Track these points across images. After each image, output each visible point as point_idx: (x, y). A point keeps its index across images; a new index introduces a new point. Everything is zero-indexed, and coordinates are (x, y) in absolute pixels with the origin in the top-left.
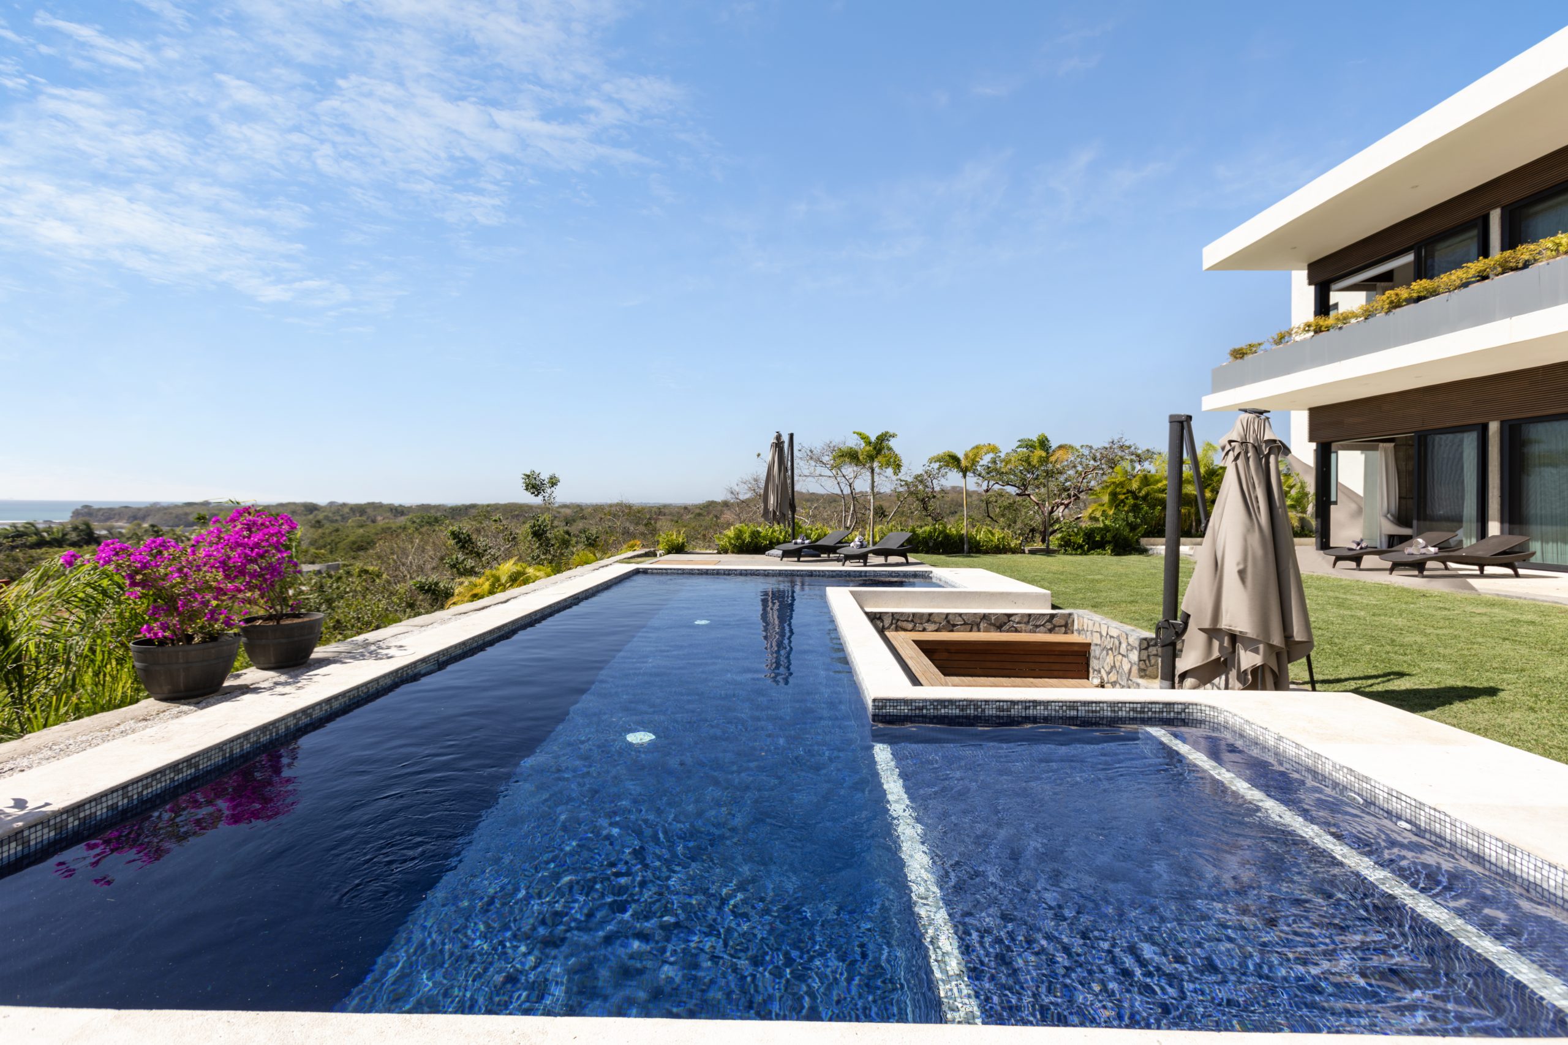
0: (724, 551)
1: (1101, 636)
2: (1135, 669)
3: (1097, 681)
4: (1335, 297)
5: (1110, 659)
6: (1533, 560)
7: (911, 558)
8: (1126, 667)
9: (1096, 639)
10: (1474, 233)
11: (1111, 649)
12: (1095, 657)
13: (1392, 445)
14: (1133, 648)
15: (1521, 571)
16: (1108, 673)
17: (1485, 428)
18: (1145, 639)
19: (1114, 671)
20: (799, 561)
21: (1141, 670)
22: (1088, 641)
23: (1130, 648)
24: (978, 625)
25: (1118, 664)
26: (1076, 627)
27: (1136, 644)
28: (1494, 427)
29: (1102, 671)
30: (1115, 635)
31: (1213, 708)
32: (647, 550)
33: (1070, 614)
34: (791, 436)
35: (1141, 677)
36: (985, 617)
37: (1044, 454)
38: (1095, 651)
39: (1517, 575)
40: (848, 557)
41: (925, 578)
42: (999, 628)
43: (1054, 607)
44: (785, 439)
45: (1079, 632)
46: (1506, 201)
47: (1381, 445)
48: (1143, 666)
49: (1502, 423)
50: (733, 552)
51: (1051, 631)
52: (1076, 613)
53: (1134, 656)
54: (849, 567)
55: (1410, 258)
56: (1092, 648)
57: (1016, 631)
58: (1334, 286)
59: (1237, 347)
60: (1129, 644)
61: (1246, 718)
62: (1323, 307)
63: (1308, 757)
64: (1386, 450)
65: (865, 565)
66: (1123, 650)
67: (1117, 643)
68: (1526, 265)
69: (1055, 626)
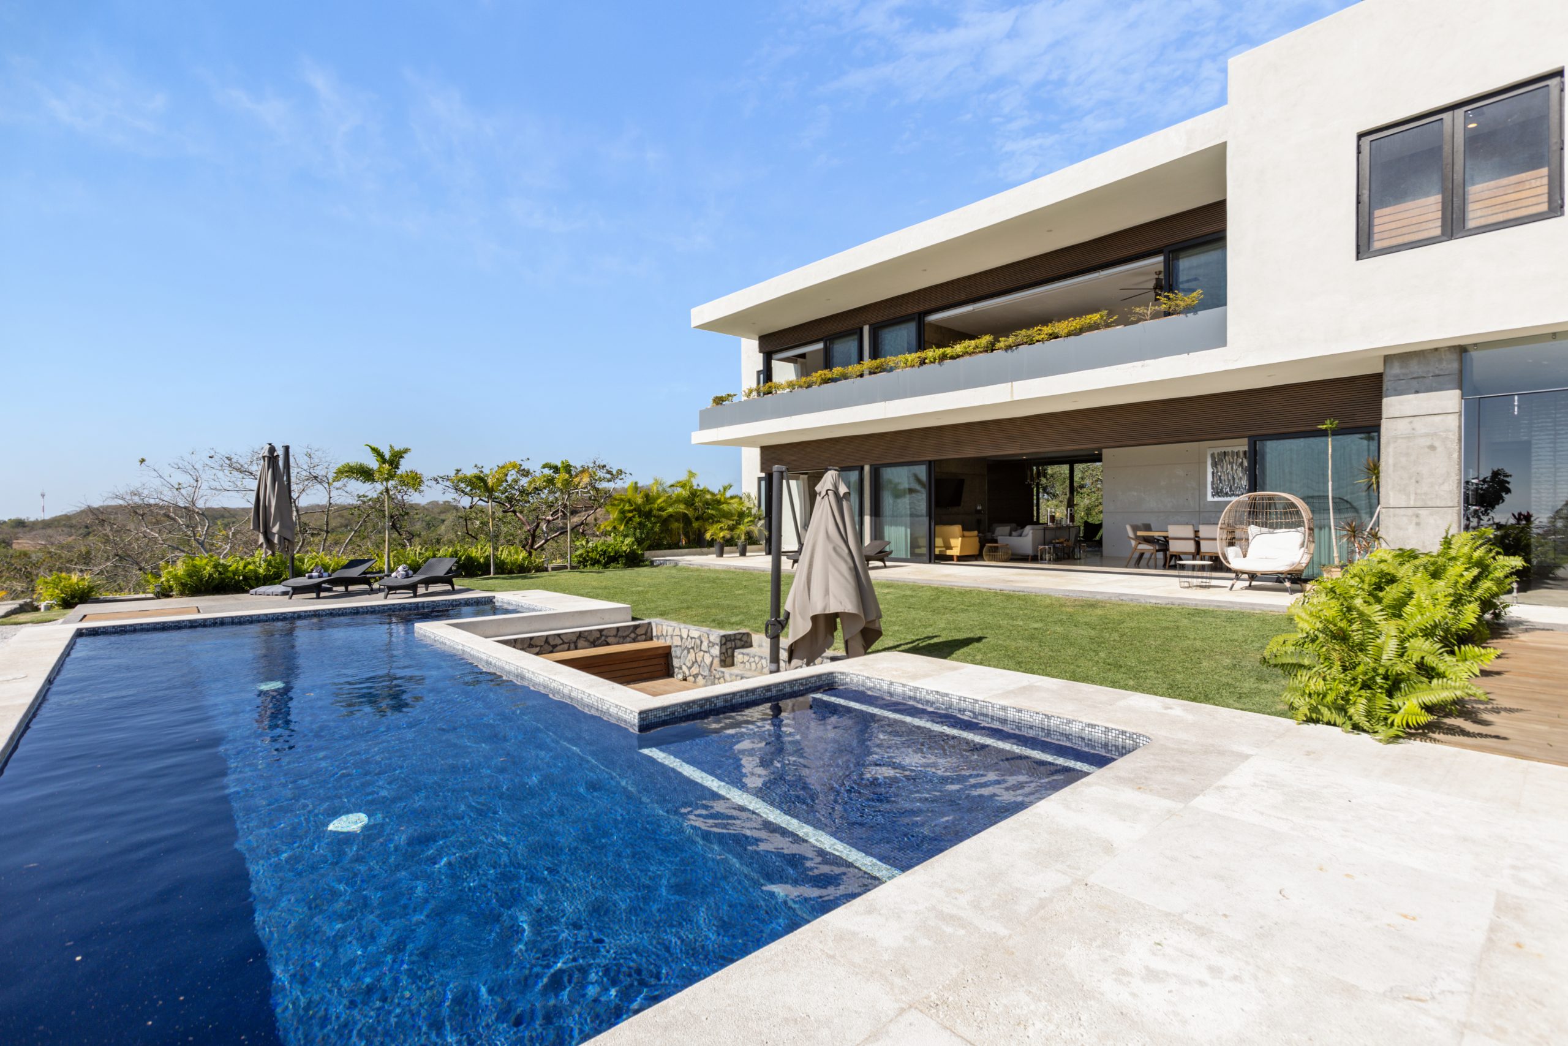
0: (164, 593)
1: (682, 638)
2: (717, 661)
3: (680, 677)
4: (776, 365)
5: (692, 656)
6: (892, 556)
7: (459, 583)
8: (708, 660)
9: (677, 641)
10: (856, 337)
11: (693, 648)
12: (676, 657)
13: (806, 476)
14: (714, 644)
15: (888, 563)
16: (690, 668)
17: (862, 468)
18: (724, 636)
19: (696, 665)
20: (318, 597)
21: (721, 661)
22: (668, 643)
23: (711, 644)
24: (575, 643)
25: (699, 660)
26: (654, 634)
27: (718, 641)
28: (867, 468)
29: (684, 667)
30: (696, 636)
31: (842, 673)
32: (21, 601)
33: (650, 624)
34: (287, 449)
35: (722, 666)
36: (580, 635)
37: (567, 476)
38: (675, 652)
39: (885, 567)
40: (391, 589)
41: (486, 605)
42: (594, 644)
43: (634, 619)
44: (280, 452)
45: (658, 637)
46: (871, 322)
47: (801, 476)
48: (723, 658)
49: (871, 466)
50: (182, 594)
51: (634, 640)
52: (654, 621)
53: (716, 651)
54: (395, 600)
55: (820, 346)
56: (673, 649)
57: (608, 644)
58: (776, 356)
59: (719, 395)
60: (710, 642)
61: (867, 675)
62: (767, 374)
63: (910, 690)
64: (803, 480)
65: (415, 596)
66: (705, 647)
67: (698, 642)
68: (891, 370)
69: (638, 635)
